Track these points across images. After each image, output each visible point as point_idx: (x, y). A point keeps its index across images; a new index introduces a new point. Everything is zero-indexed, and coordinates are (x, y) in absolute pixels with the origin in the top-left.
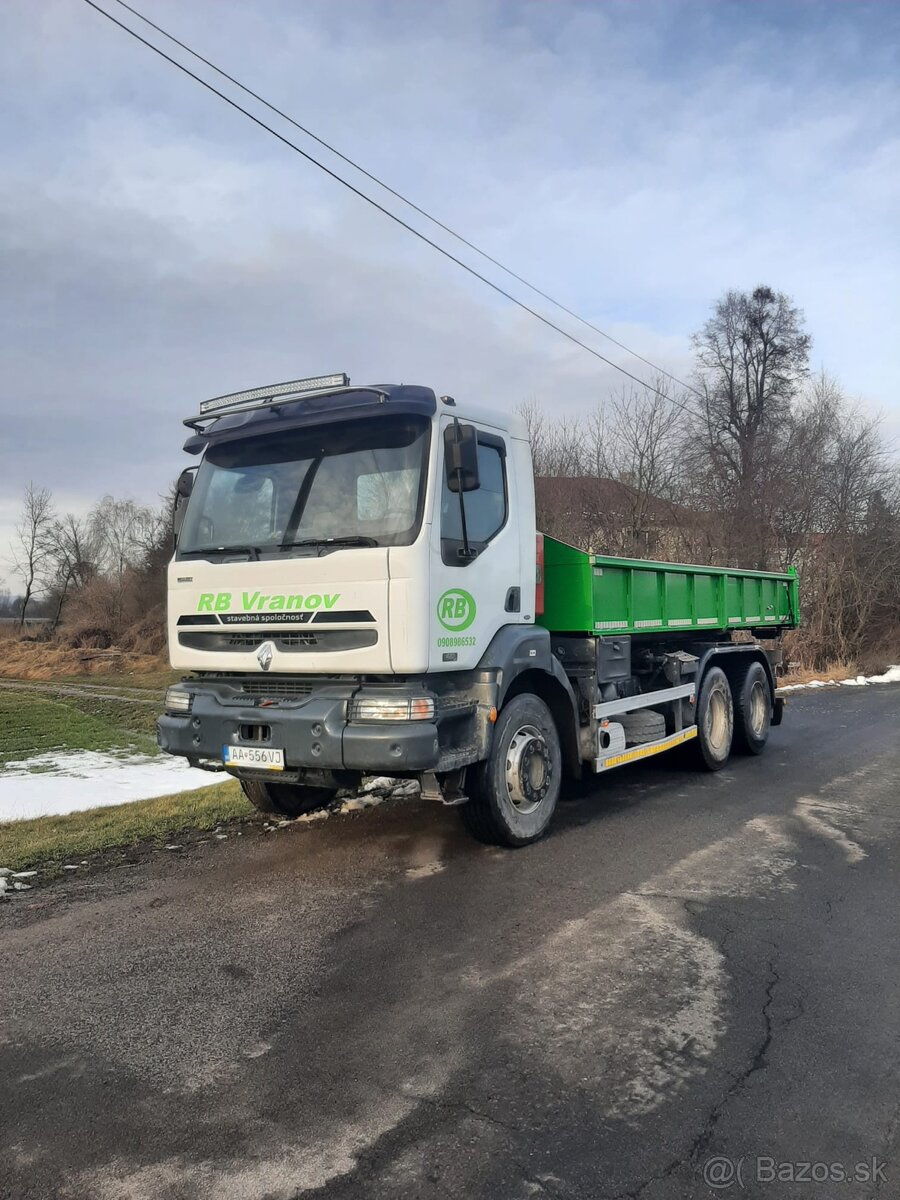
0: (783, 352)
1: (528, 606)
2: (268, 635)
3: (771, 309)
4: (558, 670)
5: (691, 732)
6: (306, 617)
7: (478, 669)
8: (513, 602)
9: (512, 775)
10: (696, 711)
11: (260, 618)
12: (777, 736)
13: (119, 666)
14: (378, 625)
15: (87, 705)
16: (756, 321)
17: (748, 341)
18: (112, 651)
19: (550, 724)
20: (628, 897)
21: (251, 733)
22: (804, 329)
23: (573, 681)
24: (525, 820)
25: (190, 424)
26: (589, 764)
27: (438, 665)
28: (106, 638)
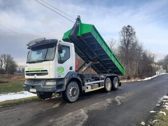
0: (132, 34)
1: (74, 69)
2: (35, 74)
3: (130, 28)
4: (79, 78)
5: (103, 87)
6: (39, 71)
8: (71, 68)
9: (70, 93)
10: (105, 84)
11: (35, 71)
12: (119, 88)
14: (48, 72)
16: (128, 30)
17: (127, 32)
19: (77, 86)
20: (81, 109)
21: (33, 87)
22: (135, 31)
23: (82, 80)
24: (73, 99)
25: (28, 45)
26: (84, 91)
27: (57, 77)
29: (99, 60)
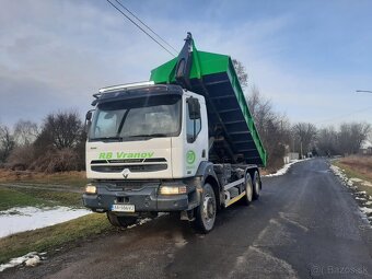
1: (207, 155)
2: (126, 167)
3: (237, 66)
4: (215, 176)
5: (244, 193)
6: (141, 160)
7: (196, 176)
8: (204, 154)
9: (205, 210)
11: (124, 161)
13: (30, 177)
14: (168, 163)
15: (23, 190)
18: (27, 171)
20: (251, 248)
21: (121, 200)
23: (219, 178)
24: (208, 224)
25: (95, 96)
27: (187, 175)
28: (24, 167)
29: (223, 134)
